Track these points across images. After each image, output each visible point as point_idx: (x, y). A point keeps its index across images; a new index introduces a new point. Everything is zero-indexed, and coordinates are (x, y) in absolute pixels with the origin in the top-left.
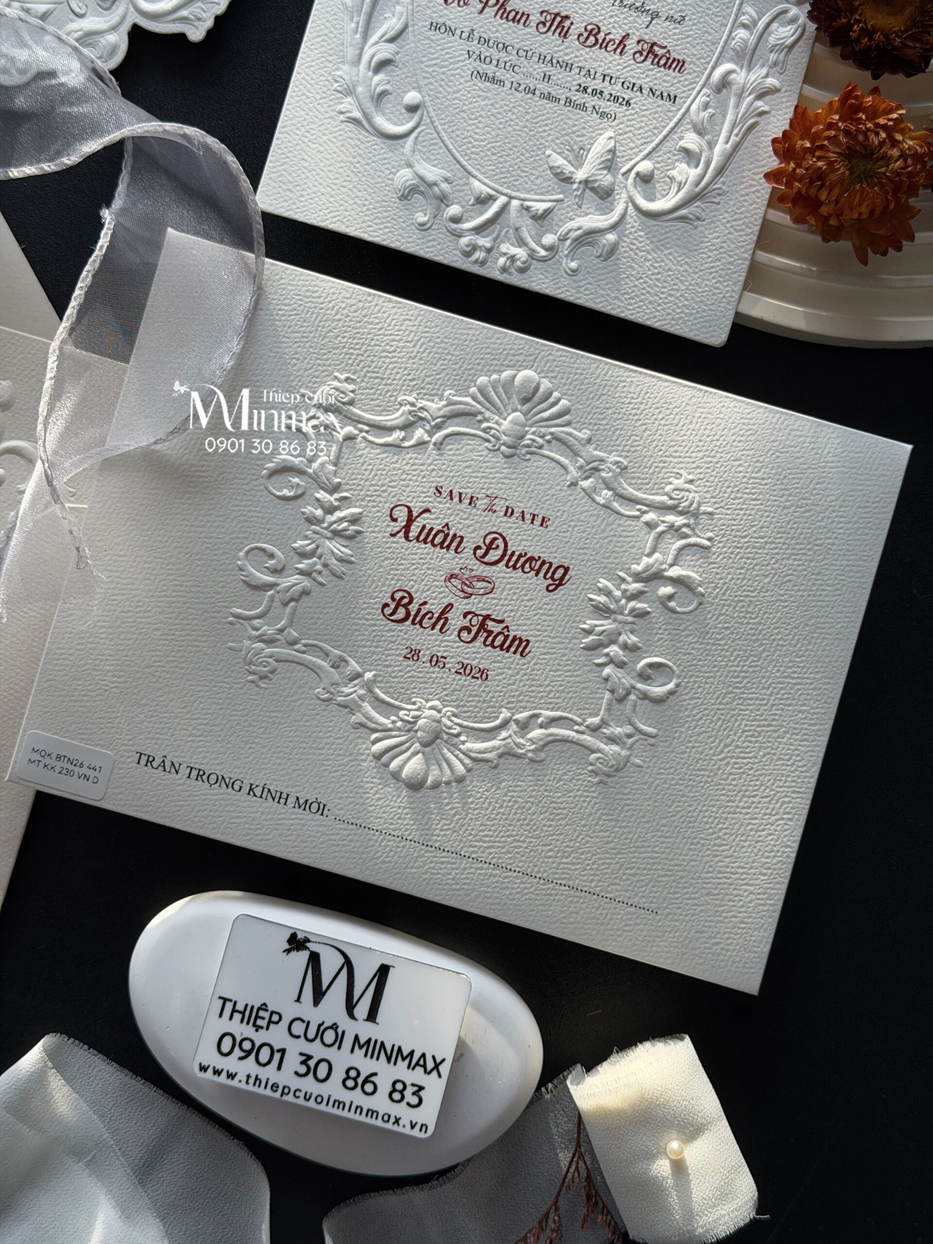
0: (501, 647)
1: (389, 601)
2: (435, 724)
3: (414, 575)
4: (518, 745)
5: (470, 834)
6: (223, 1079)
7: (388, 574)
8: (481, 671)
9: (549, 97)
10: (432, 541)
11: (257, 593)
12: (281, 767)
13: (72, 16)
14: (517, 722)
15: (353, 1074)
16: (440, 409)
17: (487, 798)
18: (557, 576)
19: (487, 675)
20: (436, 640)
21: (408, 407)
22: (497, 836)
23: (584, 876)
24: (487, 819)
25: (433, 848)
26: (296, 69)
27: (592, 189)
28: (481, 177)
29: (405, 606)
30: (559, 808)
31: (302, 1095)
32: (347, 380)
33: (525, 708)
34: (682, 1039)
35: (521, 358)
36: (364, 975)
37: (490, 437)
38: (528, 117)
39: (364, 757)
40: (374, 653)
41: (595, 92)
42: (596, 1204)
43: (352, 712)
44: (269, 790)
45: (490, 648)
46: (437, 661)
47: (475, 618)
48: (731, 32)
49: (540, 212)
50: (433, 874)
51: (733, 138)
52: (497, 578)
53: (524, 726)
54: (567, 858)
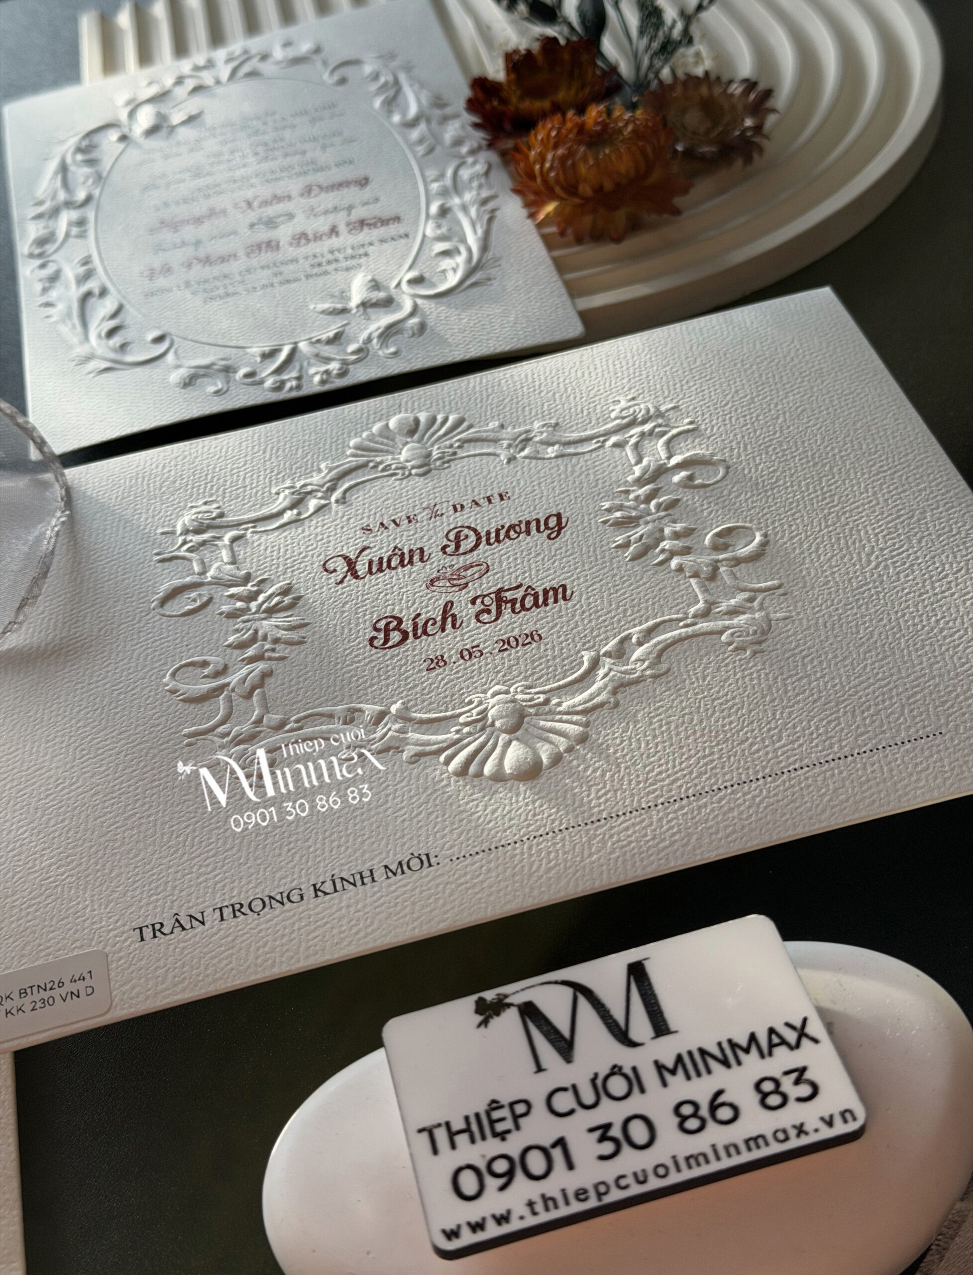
0: (536, 604)
1: (374, 633)
2: (511, 705)
3: (387, 601)
4: (625, 672)
5: (639, 783)
6: (492, 1230)
7: (356, 613)
8: (529, 636)
9: (289, 282)
10: (389, 566)
11: (208, 703)
12: (343, 849)
14: (608, 654)
15: (687, 1110)
16: (324, 477)
17: (630, 738)
18: (552, 524)
19: (539, 635)
20: (456, 637)
21: (287, 492)
22: (674, 767)
23: (817, 746)
24: (648, 757)
25: (603, 821)
27: (372, 306)
28: (256, 345)
29: (397, 628)
30: (727, 701)
31: (630, 1180)
32: (206, 503)
33: (607, 638)
35: (384, 412)
36: (612, 990)
37: (396, 471)
39: (444, 783)
40: (388, 685)
41: (330, 262)
43: (399, 750)
44: (342, 879)
45: (523, 613)
46: (467, 654)
47: (487, 599)
49: (331, 337)
50: (622, 847)
52: (486, 558)
53: (620, 653)
54: (779, 741)
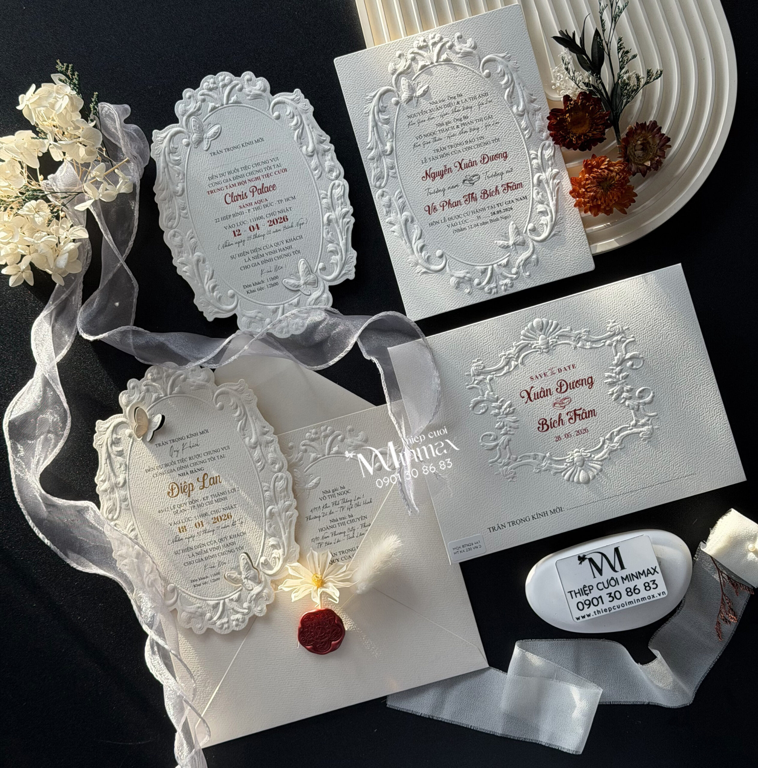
0: (586, 417)
1: (539, 425)
2: (581, 457)
3: (541, 412)
4: (613, 447)
5: (616, 487)
6: (587, 618)
7: (533, 417)
8: (585, 430)
9: (484, 223)
10: (540, 396)
11: (493, 450)
12: (538, 504)
13: (307, 297)
14: (607, 439)
15: (628, 590)
16: (515, 351)
17: (614, 471)
18: (590, 382)
19: (587, 430)
20: (563, 429)
21: (504, 357)
22: (625, 482)
23: (663, 477)
24: (618, 478)
26: (394, 267)
27: (518, 245)
28: (478, 264)
29: (545, 424)
30: (640, 459)
31: (616, 607)
32: (478, 361)
33: (607, 433)
34: (731, 511)
35: (531, 316)
36: (611, 555)
37: (538, 349)
38: (481, 234)
39: (563, 483)
40: (545, 446)
41: (498, 212)
42: (737, 585)
43: (550, 471)
44: (539, 514)
45: (582, 420)
46: (567, 436)
47: (571, 413)
48: (531, 163)
49: (505, 263)
50: (612, 507)
51: (554, 198)
53: (611, 439)
54: (653, 474)
